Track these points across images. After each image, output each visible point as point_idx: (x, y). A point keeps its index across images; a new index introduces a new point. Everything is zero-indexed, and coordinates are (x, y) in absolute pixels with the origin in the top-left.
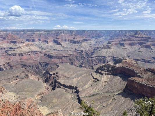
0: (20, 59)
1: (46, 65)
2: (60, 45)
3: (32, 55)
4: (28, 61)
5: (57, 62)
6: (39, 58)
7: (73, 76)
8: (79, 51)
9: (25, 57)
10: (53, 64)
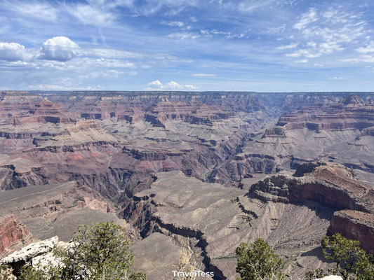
0: (66, 161)
1: (125, 175)
2: (161, 128)
3: (95, 151)
4: (86, 166)
5: (153, 169)
6: (109, 159)
7: (192, 204)
8: (205, 143)
9: (78, 155)
10: (142, 173)
